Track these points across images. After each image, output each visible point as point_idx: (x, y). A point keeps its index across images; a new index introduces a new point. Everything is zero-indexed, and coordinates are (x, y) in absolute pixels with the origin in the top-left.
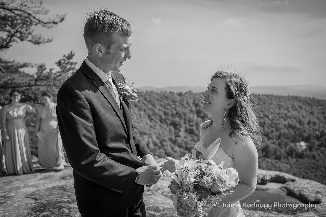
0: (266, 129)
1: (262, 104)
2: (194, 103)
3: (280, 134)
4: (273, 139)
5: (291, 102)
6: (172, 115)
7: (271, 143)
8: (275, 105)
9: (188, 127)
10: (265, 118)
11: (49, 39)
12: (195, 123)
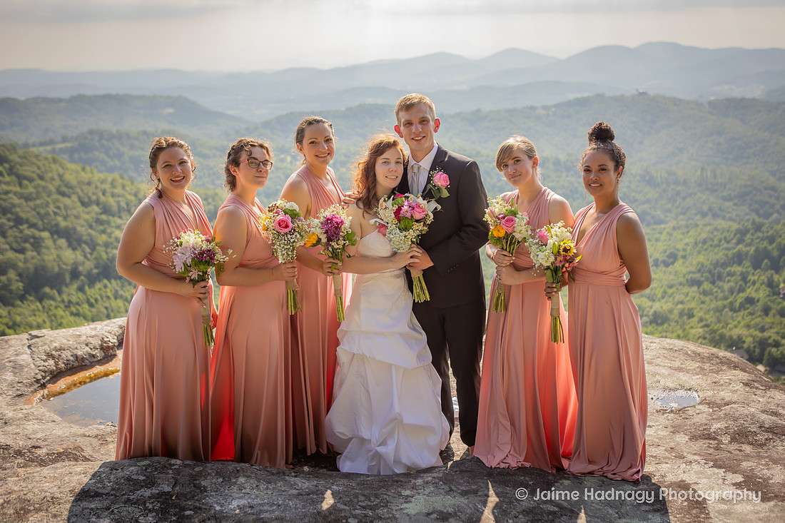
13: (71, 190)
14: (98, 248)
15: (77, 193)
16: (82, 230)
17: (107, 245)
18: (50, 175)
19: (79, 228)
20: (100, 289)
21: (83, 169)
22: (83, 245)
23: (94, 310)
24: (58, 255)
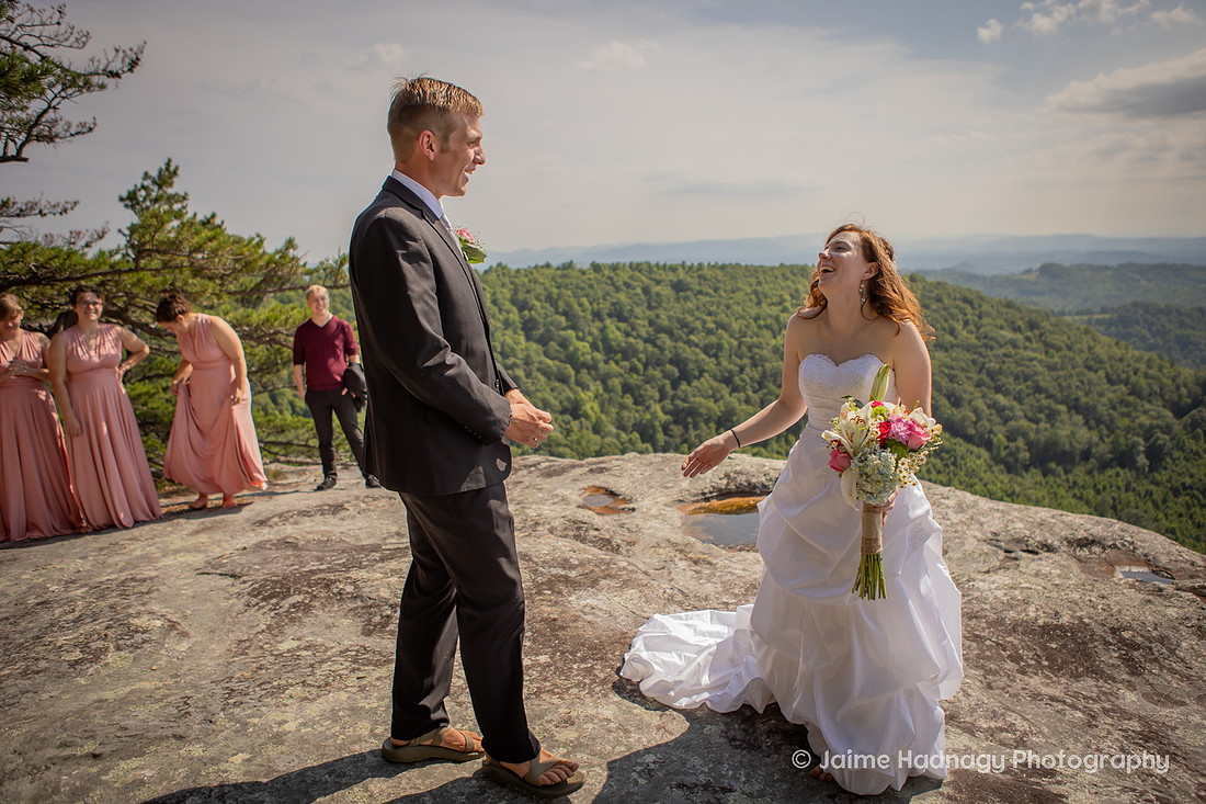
0: (724, 363)
1: (711, 291)
2: (513, 301)
3: (764, 376)
4: (744, 390)
5: (789, 283)
7: (739, 400)
8: (747, 294)
10: (720, 331)
11: (83, 125)
12: (521, 356)
13: (1099, 365)
14: (1117, 431)
15: (1106, 368)
16: (1102, 410)
17: (1128, 430)
18: (1079, 346)
19: (1099, 407)
20: (1110, 476)
21: (1117, 344)
22: (1102, 427)
23: (1099, 497)
24: (1071, 431)
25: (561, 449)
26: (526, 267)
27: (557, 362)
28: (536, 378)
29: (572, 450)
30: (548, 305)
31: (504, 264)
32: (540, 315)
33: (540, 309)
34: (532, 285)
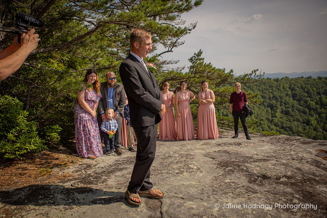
2: (289, 88)
6: (269, 98)
9: (284, 109)
12: (291, 105)
25: (302, 134)
26: (295, 78)
27: (303, 107)
28: (295, 112)
29: (305, 135)
30: (301, 90)
31: (287, 77)
32: (298, 93)
33: (298, 91)
34: (296, 83)
